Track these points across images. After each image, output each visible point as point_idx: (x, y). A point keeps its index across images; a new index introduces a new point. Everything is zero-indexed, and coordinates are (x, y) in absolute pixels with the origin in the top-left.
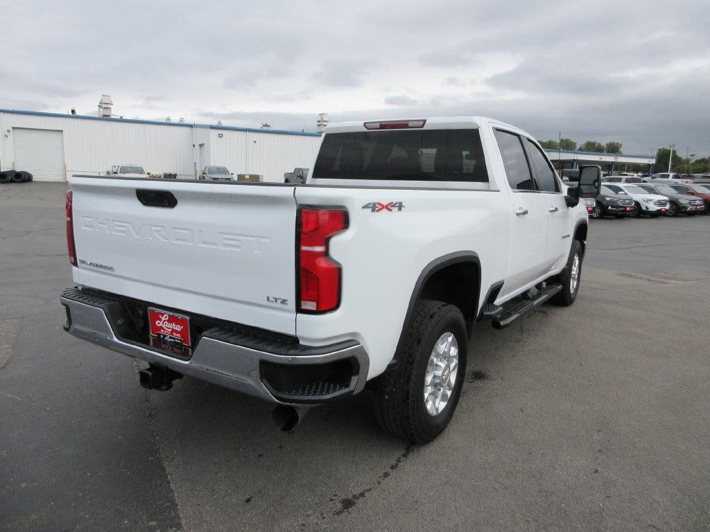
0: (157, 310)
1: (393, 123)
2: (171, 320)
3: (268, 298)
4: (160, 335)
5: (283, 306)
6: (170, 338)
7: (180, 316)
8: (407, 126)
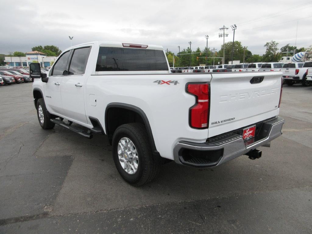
1: (134, 45)
7: (253, 126)
8: (140, 47)
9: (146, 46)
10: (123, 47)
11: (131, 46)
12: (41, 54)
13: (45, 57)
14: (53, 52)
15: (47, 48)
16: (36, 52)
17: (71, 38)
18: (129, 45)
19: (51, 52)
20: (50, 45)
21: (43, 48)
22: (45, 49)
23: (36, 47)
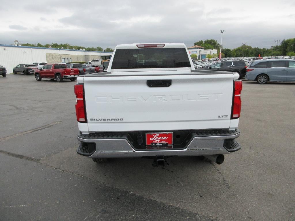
0: (152, 133)
2: (160, 136)
3: (219, 117)
4: (153, 144)
5: (226, 118)
6: (160, 143)
7: (167, 133)
8: (156, 46)
9: (163, 45)
10: (138, 48)
11: (145, 47)
12: (199, 48)
13: (202, 50)
14: (212, 45)
15: (207, 42)
16: (197, 46)
17: (222, 32)
18: (143, 46)
19: (209, 45)
20: (210, 39)
21: (204, 42)
22: (205, 43)
23: (198, 42)
